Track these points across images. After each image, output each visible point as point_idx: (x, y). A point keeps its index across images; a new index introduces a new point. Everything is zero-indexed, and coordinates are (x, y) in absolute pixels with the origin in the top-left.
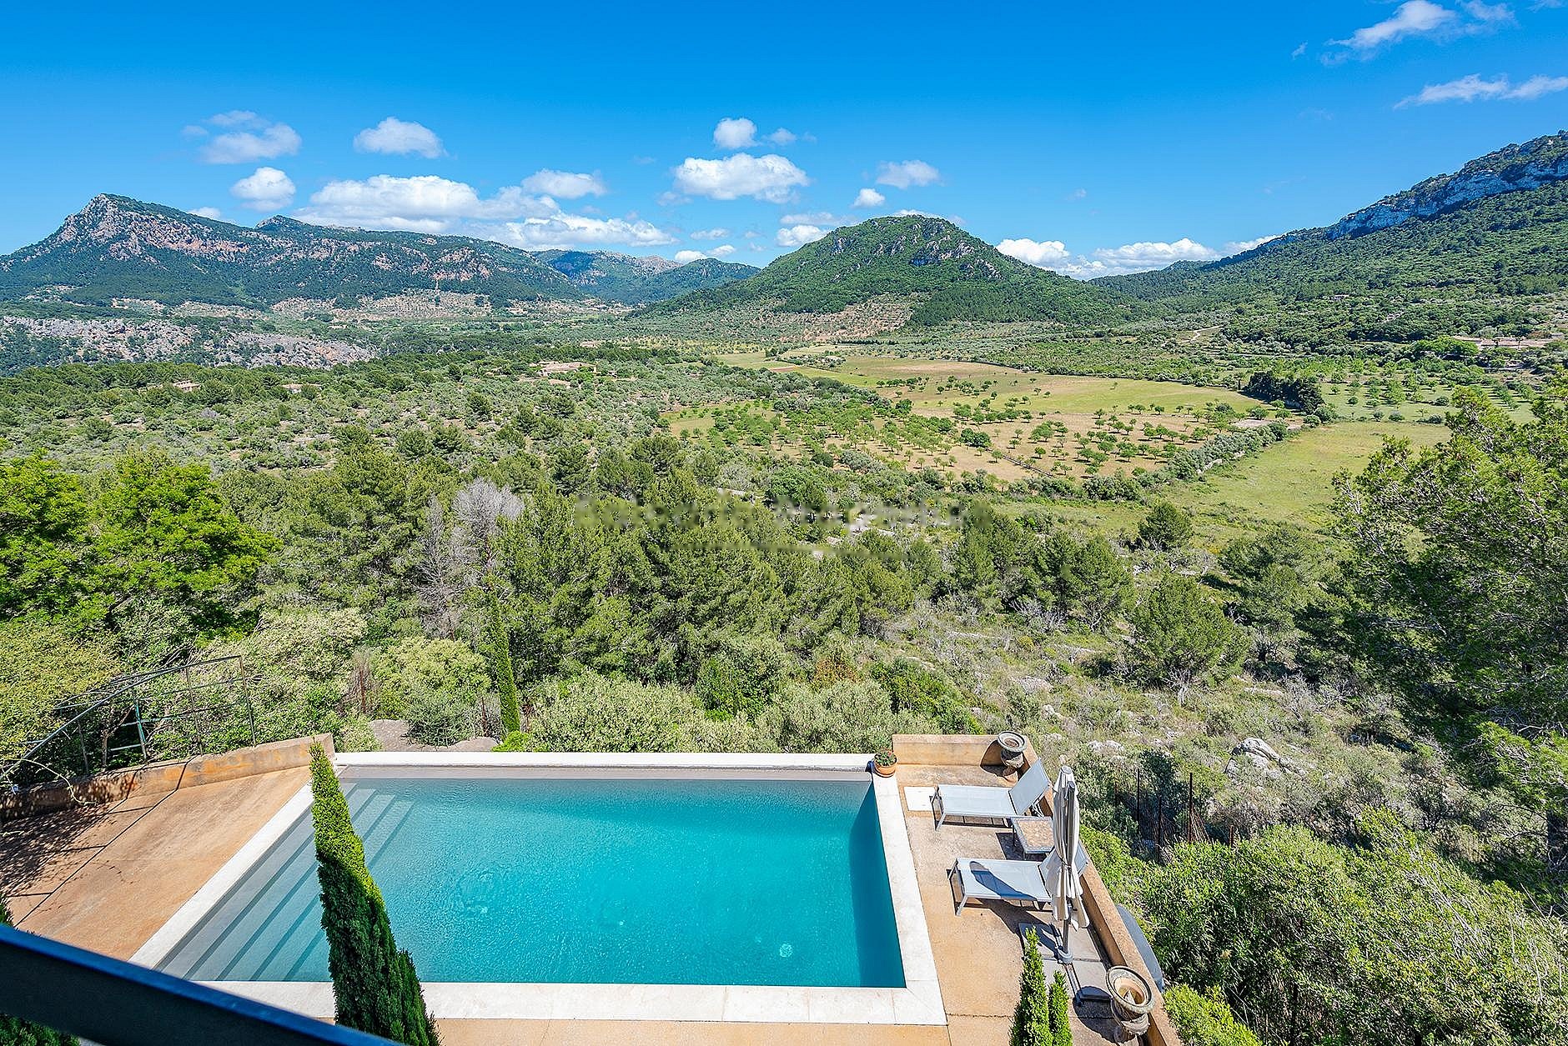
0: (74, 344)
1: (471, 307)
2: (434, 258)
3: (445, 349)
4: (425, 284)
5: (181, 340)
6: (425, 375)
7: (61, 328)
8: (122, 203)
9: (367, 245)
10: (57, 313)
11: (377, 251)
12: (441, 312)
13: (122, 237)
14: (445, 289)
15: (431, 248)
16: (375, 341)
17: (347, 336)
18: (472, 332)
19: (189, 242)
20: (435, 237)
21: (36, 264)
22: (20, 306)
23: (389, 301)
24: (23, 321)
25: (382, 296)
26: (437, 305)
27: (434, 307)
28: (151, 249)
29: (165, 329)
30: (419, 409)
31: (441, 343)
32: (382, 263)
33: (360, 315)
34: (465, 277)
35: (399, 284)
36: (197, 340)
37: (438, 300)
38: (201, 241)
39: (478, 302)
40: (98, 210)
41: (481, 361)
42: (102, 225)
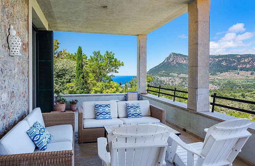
0: (164, 82)
1: (249, 75)
2: (239, 61)
3: (239, 88)
4: (235, 68)
5: (179, 82)
6: (234, 95)
7: (163, 78)
8: (174, 54)
9: (220, 59)
10: (162, 76)
11: (223, 60)
12: (239, 77)
13: (173, 61)
14: (241, 70)
15: (239, 58)
16: (219, 85)
17: (212, 83)
18: (249, 83)
19: (183, 61)
20: (240, 55)
21: (161, 67)
22: (158, 74)
23: (224, 74)
24: (158, 77)
25: (222, 72)
26: (238, 75)
27: (237, 75)
28: (177, 63)
29: (177, 79)
30: (232, 105)
31: (238, 86)
32: (224, 63)
33: (216, 77)
34: (248, 66)
35: (227, 69)
36: (182, 82)
37: (238, 73)
38: (186, 61)
39: (252, 74)
40: (170, 56)
41: (252, 92)
42: (171, 59)
